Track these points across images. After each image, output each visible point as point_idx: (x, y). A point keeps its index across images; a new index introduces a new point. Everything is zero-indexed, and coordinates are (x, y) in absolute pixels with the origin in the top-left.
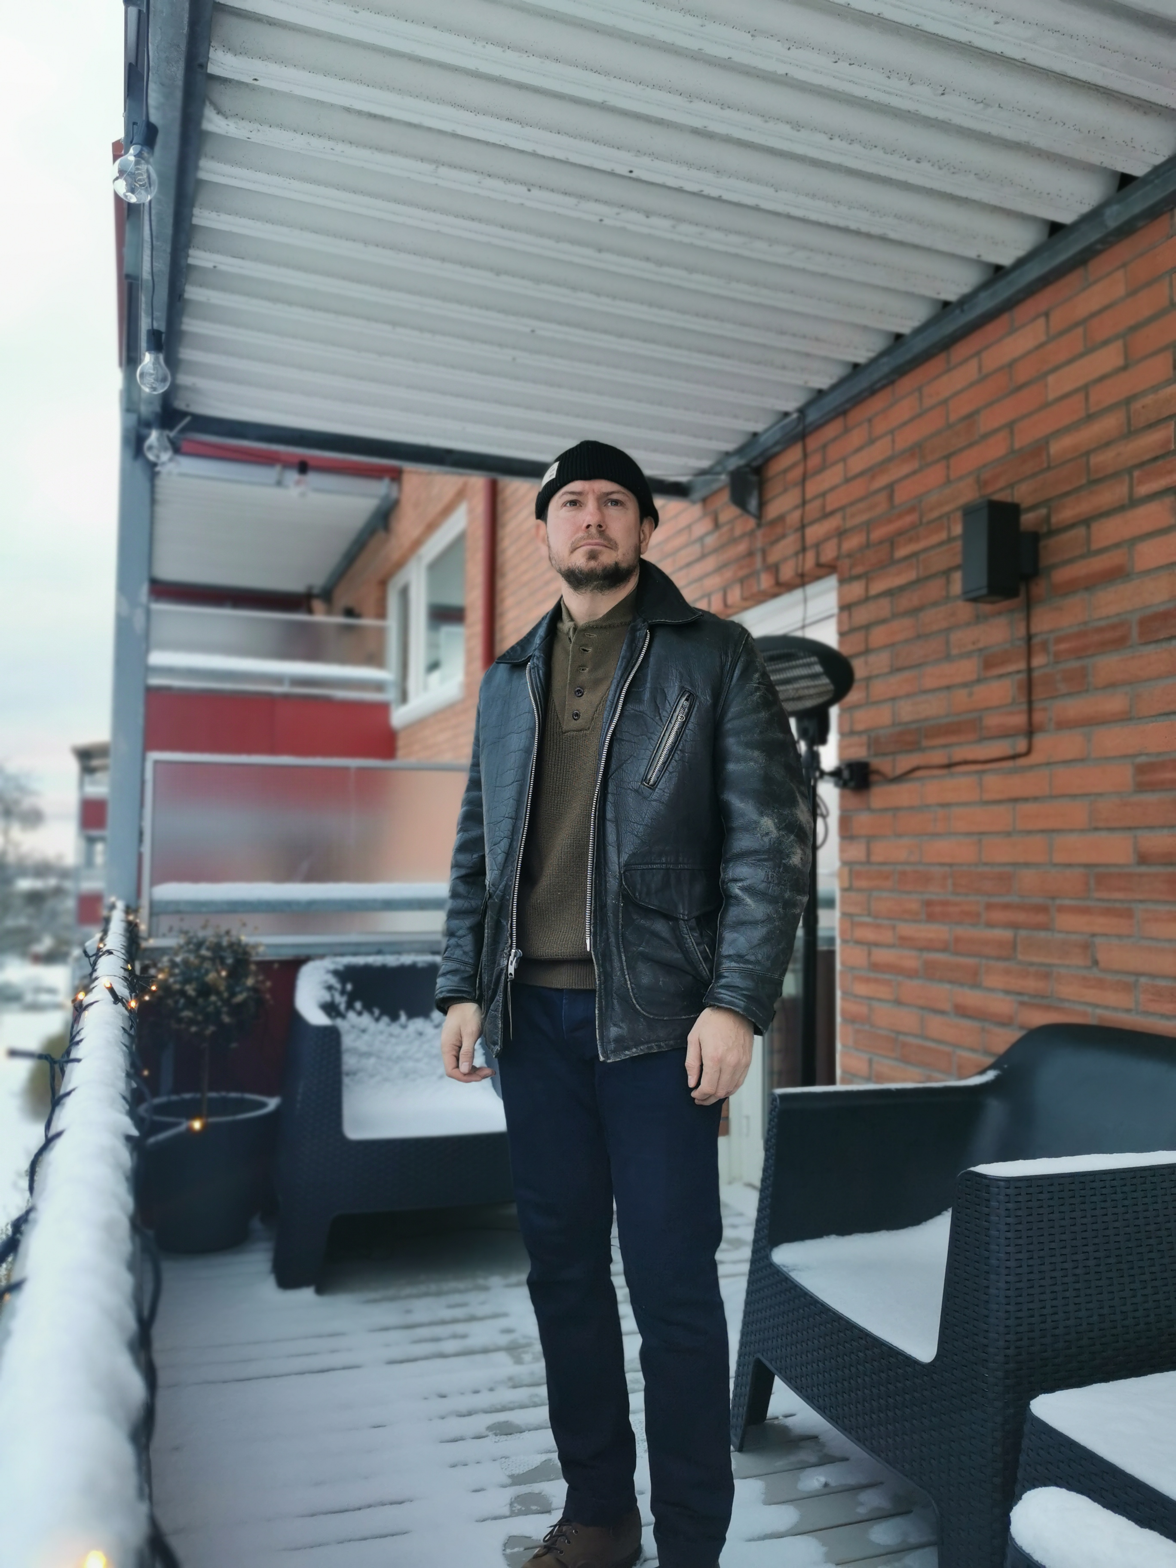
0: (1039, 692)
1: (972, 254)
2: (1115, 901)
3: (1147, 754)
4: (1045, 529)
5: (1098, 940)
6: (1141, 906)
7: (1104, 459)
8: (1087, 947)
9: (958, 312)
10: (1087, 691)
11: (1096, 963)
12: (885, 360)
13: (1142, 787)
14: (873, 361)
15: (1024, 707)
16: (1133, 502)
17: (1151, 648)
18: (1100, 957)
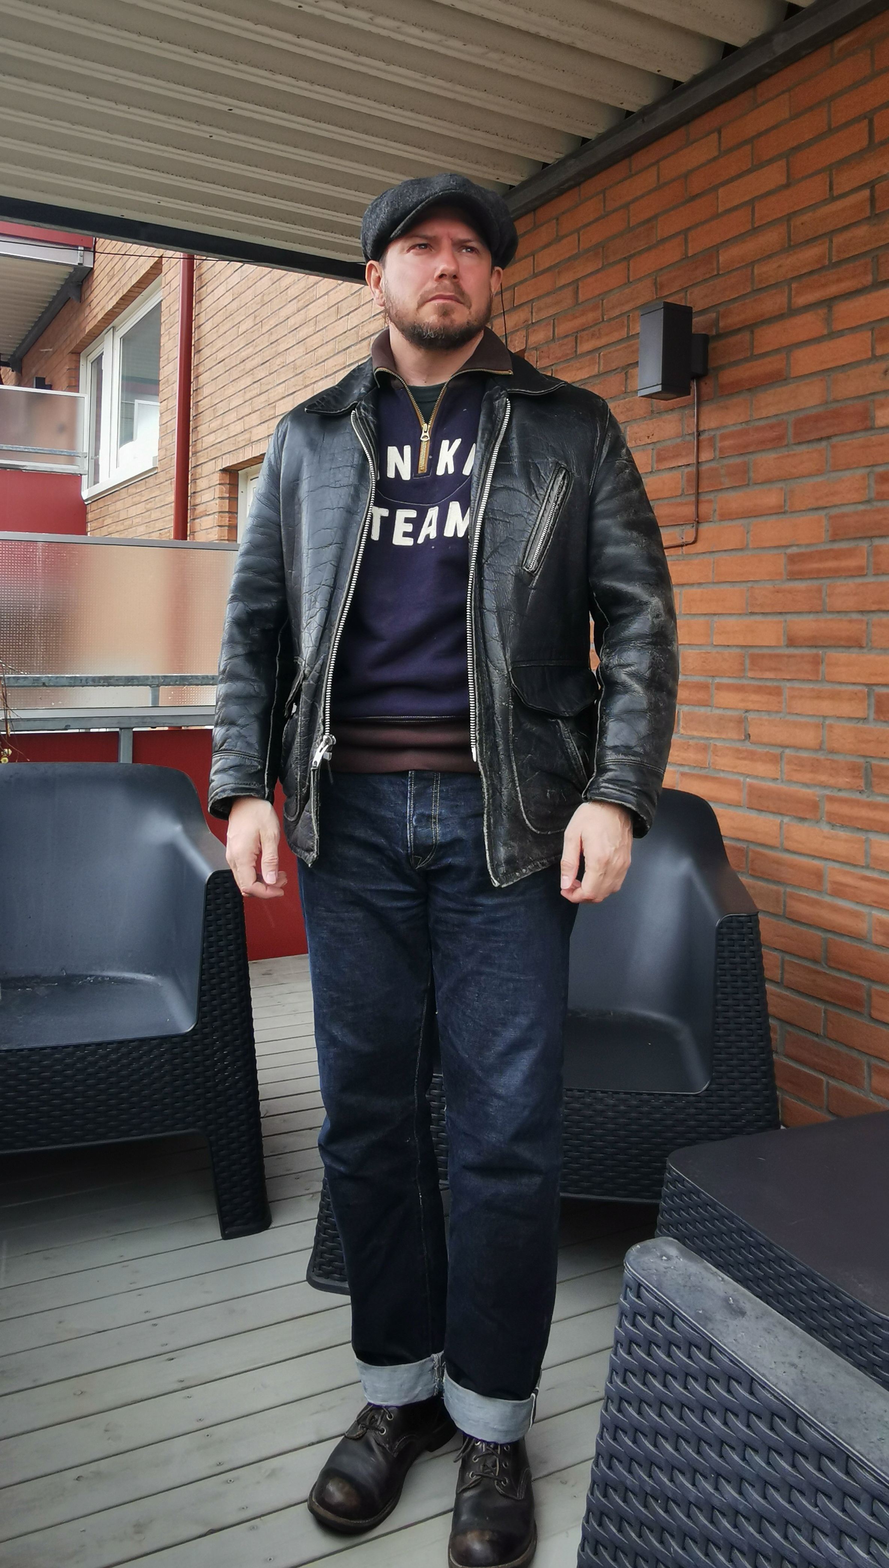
0: (705, 485)
1: (653, 69)
2: (766, 679)
3: (797, 545)
4: (714, 333)
5: (751, 716)
6: (788, 684)
7: (768, 270)
8: (741, 722)
9: (639, 122)
10: (748, 485)
11: (748, 736)
12: (572, 162)
13: (793, 576)
14: (561, 162)
15: (693, 498)
16: (792, 312)
17: (804, 448)
18: (752, 731)
